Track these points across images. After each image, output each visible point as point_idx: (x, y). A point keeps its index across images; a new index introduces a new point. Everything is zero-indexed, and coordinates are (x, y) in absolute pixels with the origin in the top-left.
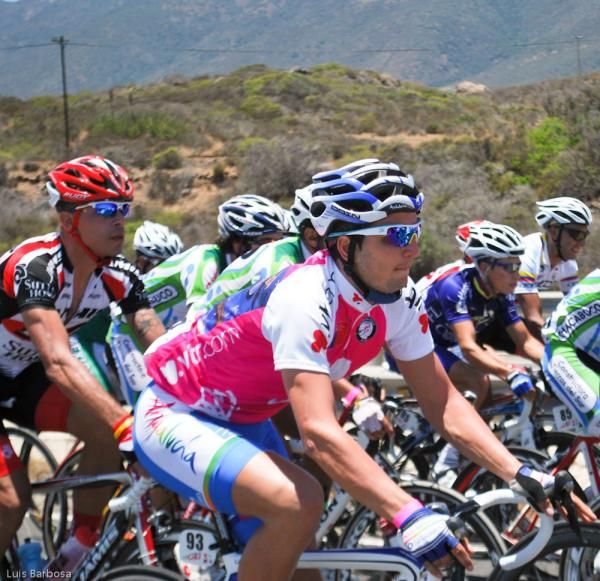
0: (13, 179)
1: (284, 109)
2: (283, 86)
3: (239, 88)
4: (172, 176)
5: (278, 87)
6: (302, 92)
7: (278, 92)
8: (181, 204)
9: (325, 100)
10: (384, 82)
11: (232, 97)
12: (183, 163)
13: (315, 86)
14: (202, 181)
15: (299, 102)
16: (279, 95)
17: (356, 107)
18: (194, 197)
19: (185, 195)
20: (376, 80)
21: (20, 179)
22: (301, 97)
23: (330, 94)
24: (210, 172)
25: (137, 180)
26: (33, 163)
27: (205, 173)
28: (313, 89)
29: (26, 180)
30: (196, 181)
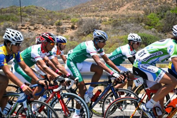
0: (19, 28)
1: (28, 15)
2: (26, 10)
3: (16, 10)
4: (61, 27)
5: (25, 10)
6: (30, 11)
7: (25, 11)
8: (65, 34)
9: (35, 13)
10: (44, 9)
11: (14, 12)
12: (62, 24)
13: (33, 10)
14: (69, 28)
15: (30, 13)
16: (25, 12)
17: (43, 15)
18: (67, 32)
19: (66, 32)
20: (42, 9)
21: (22, 28)
22: (30, 12)
23: (36, 12)
24: (70, 26)
25: (52, 28)
26: (23, 24)
27: (69, 26)
28: (33, 11)
29: (23, 28)
30: (67, 28)
